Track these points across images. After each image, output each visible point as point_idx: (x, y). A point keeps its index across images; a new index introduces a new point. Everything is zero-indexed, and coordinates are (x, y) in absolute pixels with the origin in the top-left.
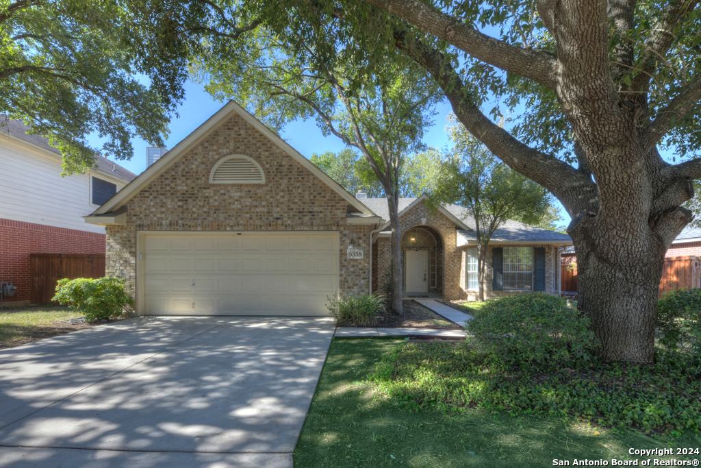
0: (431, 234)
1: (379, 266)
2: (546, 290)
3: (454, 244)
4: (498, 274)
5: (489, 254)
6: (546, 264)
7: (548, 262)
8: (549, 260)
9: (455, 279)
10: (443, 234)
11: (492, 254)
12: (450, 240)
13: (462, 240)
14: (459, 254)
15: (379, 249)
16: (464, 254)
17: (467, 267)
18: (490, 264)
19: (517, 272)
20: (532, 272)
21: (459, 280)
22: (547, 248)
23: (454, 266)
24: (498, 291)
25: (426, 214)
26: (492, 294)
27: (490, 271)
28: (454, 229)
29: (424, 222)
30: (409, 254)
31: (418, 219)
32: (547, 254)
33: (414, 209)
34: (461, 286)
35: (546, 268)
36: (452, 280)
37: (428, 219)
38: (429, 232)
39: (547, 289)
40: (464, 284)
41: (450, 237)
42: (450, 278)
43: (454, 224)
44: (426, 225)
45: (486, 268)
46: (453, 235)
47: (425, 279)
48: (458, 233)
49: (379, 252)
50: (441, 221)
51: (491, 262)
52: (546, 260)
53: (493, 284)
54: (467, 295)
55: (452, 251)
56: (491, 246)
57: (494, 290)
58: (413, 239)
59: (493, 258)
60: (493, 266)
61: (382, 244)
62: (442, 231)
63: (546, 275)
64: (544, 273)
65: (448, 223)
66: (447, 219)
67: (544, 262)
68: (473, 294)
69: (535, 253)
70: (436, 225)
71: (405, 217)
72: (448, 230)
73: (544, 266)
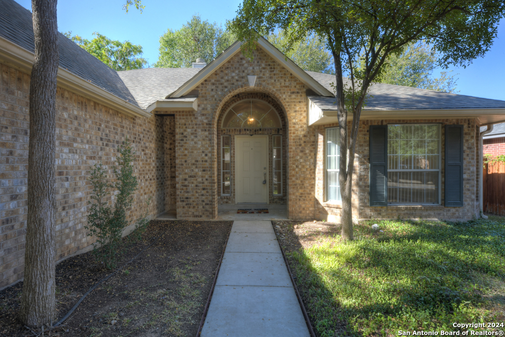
0: (273, 108)
1: (177, 161)
2: (465, 203)
3: (305, 121)
4: (380, 174)
5: (362, 137)
6: (465, 156)
7: (468, 152)
8: (469, 148)
9: (307, 184)
10: (285, 104)
11: (367, 138)
12: (298, 115)
13: (315, 113)
14: (312, 139)
15: (177, 130)
16: (321, 138)
17: (326, 162)
18: (364, 156)
19: (413, 170)
20: (439, 170)
21: (313, 186)
22: (466, 126)
23: (305, 161)
24: (379, 207)
25: (257, 69)
26: (368, 211)
27: (365, 169)
28: (304, 95)
29: (252, 83)
30: (239, 141)
31: (243, 79)
32: (467, 137)
33: (236, 59)
34: (316, 196)
35: (465, 162)
36: (302, 185)
37: (259, 78)
38: (270, 105)
39: (467, 202)
40: (321, 191)
41: (297, 108)
42: (298, 182)
43: (303, 85)
44: (258, 89)
45: (356, 163)
46: (303, 105)
47: (265, 182)
48: (310, 101)
49: (178, 137)
50: (282, 81)
51: (367, 152)
52: (465, 148)
53: (370, 194)
54: (326, 213)
55: (301, 133)
56: (365, 122)
57: (372, 204)
58: (252, 120)
59: (370, 145)
60: (370, 160)
61: (183, 121)
62: (284, 98)
63: (465, 176)
64: (461, 173)
65: (293, 84)
66: (292, 77)
67: (461, 151)
68: (335, 210)
69: (444, 134)
70: (274, 87)
71: (221, 74)
72: (293, 96)
73: (461, 159)
